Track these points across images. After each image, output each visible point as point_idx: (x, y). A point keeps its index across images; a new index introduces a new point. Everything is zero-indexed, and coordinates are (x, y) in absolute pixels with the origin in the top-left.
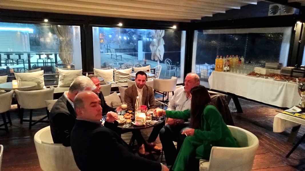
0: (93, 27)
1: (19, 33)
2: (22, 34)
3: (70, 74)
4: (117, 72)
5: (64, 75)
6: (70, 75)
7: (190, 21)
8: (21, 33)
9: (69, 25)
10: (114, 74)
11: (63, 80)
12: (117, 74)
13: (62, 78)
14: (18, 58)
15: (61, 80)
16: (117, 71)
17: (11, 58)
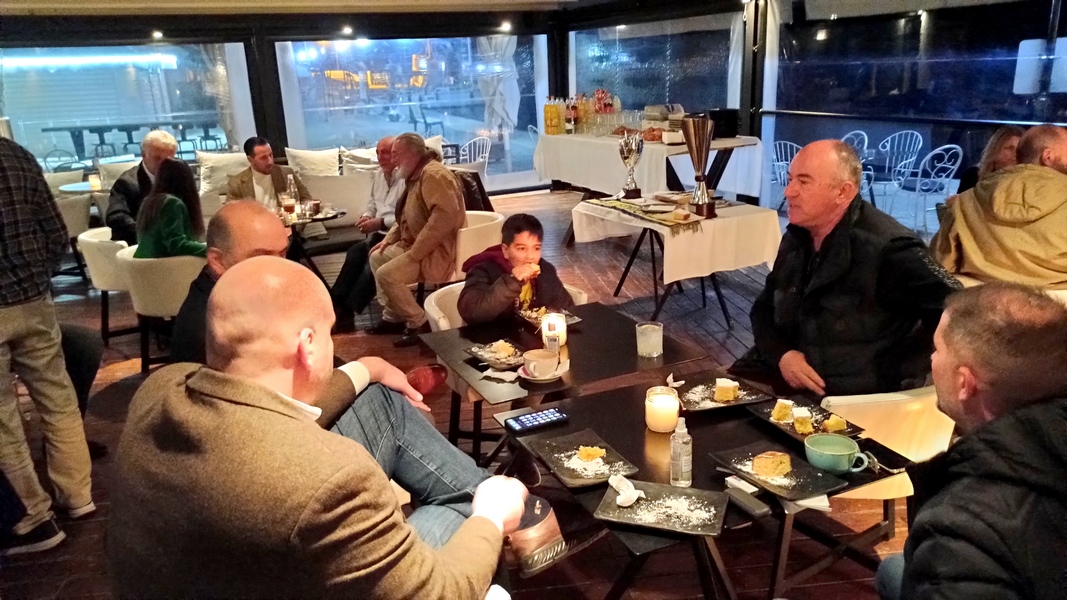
0: (277, 44)
1: (132, 70)
2: (140, 73)
3: (225, 163)
4: (347, 156)
5: (211, 165)
6: (227, 165)
7: (556, 8)
8: (139, 69)
9: (217, 42)
10: (341, 161)
11: (209, 177)
12: (348, 162)
13: (208, 174)
14: (127, 141)
15: (204, 179)
16: (347, 153)
17: (106, 142)
